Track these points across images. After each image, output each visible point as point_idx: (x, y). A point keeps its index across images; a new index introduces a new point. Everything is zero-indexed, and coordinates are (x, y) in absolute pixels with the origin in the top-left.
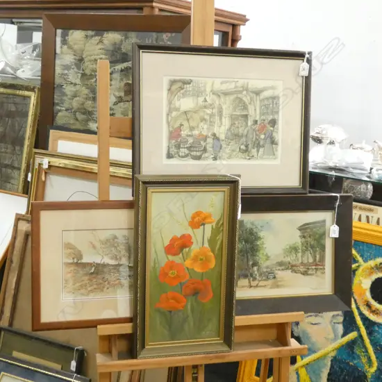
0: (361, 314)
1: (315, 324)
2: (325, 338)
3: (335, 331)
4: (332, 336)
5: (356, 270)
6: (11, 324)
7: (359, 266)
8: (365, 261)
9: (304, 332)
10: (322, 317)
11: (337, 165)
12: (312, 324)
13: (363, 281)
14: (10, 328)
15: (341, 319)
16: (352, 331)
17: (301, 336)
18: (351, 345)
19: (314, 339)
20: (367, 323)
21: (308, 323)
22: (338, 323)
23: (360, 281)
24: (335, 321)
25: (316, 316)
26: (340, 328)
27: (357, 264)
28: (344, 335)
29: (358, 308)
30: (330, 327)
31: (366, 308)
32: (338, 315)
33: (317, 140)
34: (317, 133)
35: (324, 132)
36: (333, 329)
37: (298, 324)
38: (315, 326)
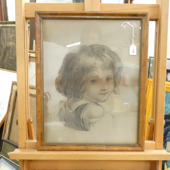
6: (8, 138)
14: (8, 141)
37: (166, 147)
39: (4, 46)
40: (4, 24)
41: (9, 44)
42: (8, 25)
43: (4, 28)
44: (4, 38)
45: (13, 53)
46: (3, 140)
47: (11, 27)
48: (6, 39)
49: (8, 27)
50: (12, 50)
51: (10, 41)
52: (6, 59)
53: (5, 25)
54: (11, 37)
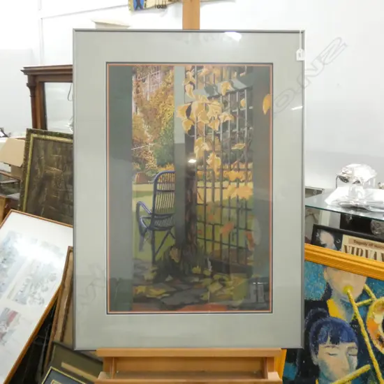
0: (374, 348)
1: (332, 355)
3: (350, 362)
4: (347, 367)
5: (369, 305)
6: (62, 339)
7: (372, 302)
8: (378, 297)
9: (323, 362)
10: (338, 348)
11: (358, 204)
12: (330, 354)
13: (376, 316)
14: (61, 343)
15: (356, 351)
16: (366, 364)
17: (320, 365)
18: (364, 378)
19: (331, 369)
20: (379, 357)
21: (326, 353)
22: (354, 355)
23: (373, 316)
24: (350, 353)
25: (333, 347)
26: (355, 361)
27: (370, 300)
28: (358, 367)
29: (371, 342)
30: (346, 359)
31: (379, 342)
32: (353, 348)
33: (345, 180)
34: (344, 173)
35: (350, 172)
36: (348, 360)
37: (317, 354)
38: (332, 356)
39: (39, 173)
40: (42, 134)
41: (49, 169)
42: (48, 137)
43: (40, 141)
44: (39, 160)
45: (58, 187)
46: (53, 344)
47: (55, 141)
48: (43, 162)
49: (50, 140)
50: (56, 183)
51: (52, 166)
52: (43, 199)
53: (43, 137)
54: (54, 158)
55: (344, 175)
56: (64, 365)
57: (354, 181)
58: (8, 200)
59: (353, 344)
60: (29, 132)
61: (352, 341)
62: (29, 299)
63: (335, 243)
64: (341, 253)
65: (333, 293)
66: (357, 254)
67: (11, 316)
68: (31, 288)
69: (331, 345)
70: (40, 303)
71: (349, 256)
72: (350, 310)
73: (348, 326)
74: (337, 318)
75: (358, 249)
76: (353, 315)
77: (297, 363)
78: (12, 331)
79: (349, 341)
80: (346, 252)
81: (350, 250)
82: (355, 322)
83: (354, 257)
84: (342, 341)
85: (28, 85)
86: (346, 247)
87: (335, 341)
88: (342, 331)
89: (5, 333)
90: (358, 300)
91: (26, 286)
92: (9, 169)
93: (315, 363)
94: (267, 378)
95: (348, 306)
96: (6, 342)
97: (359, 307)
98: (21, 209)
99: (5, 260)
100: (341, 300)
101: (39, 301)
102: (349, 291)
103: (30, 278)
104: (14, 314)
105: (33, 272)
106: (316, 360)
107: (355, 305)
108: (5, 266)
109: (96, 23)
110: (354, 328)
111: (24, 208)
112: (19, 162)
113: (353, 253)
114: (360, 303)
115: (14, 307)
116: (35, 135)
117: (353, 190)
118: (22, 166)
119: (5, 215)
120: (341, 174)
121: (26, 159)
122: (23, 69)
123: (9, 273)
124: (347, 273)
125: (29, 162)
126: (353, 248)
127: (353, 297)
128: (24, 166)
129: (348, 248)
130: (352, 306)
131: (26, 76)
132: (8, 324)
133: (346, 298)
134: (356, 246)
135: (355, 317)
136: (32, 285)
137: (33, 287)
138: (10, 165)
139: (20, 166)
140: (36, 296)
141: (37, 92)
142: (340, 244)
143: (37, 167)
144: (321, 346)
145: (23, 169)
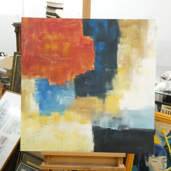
2: (159, 168)
4: (162, 168)
10: (158, 159)
11: (170, 90)
12: (154, 161)
15: (166, 160)
19: (154, 169)
21: (152, 161)
22: (165, 162)
25: (155, 158)
26: (166, 165)
28: (167, 168)
30: (161, 164)
33: (164, 79)
34: (164, 75)
35: (167, 75)
36: (163, 164)
37: (148, 161)
38: (155, 162)
39: (19, 73)
44: (19, 67)
55: (164, 76)
56: (28, 162)
57: (169, 79)
58: (5, 86)
59: (165, 157)
60: (15, 53)
61: (164, 155)
62: (13, 132)
63: (158, 108)
64: (161, 113)
65: (156, 132)
66: (168, 114)
67: (4, 140)
68: (14, 126)
69: (155, 157)
70: (18, 134)
71: (164, 115)
72: (164, 140)
73: (163, 148)
74: (158, 144)
75: (169, 112)
76: (165, 143)
77: (138, 166)
78: (4, 146)
79: (163, 155)
80: (163, 113)
81: (165, 112)
82: (166, 146)
83: (167, 115)
84: (160, 155)
85: (15, 31)
86: (163, 110)
87: (157, 155)
88: (160, 150)
89: (2, 147)
90: (168, 136)
91: (12, 126)
92: (5, 71)
93: (147, 166)
94: (119, 167)
95: (163, 139)
96: (2, 151)
97: (168, 139)
98: (10, 90)
99: (2, 113)
100: (160, 136)
101: (17, 133)
102: (164, 131)
103: (14, 122)
104: (6, 139)
105: (15, 119)
106: (147, 164)
107: (166, 138)
108: (2, 116)
109: (48, 2)
110: (166, 149)
111: (12, 90)
112: (10, 68)
113: (166, 113)
114: (169, 137)
115: (6, 135)
116: (18, 55)
117: (168, 83)
118: (11, 70)
119: (3, 93)
120: (162, 76)
121: (13, 67)
122: (13, 24)
123: (4, 120)
124: (163, 123)
125: (15, 68)
126: (166, 111)
127: (166, 134)
128: (13, 70)
129: (164, 111)
130: (165, 139)
131: (14, 27)
132: (3, 143)
133: (162, 135)
134: (168, 110)
135: (166, 144)
136: (15, 125)
137: (15, 126)
138: (6, 69)
139: (10, 70)
140: (16, 130)
141: (19, 35)
142: (160, 109)
143: (18, 70)
144: (150, 157)
145: (12, 71)
